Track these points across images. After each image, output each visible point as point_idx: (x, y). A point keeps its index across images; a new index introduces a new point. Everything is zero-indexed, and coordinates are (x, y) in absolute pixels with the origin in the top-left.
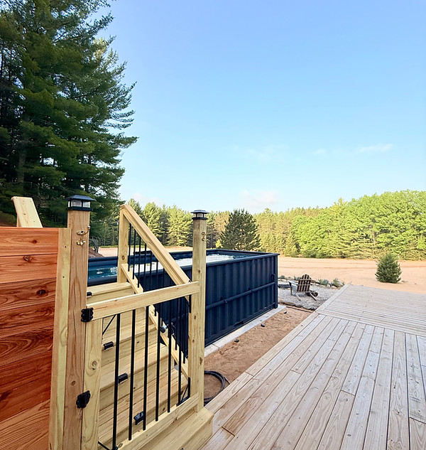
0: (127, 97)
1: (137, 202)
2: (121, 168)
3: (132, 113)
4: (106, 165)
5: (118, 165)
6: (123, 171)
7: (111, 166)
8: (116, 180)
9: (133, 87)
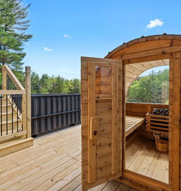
0: (25, 12)
1: (36, 74)
2: (24, 53)
3: (28, 21)
4: (15, 51)
5: (22, 51)
6: (25, 54)
7: (18, 52)
8: (20, 60)
9: (29, 6)
